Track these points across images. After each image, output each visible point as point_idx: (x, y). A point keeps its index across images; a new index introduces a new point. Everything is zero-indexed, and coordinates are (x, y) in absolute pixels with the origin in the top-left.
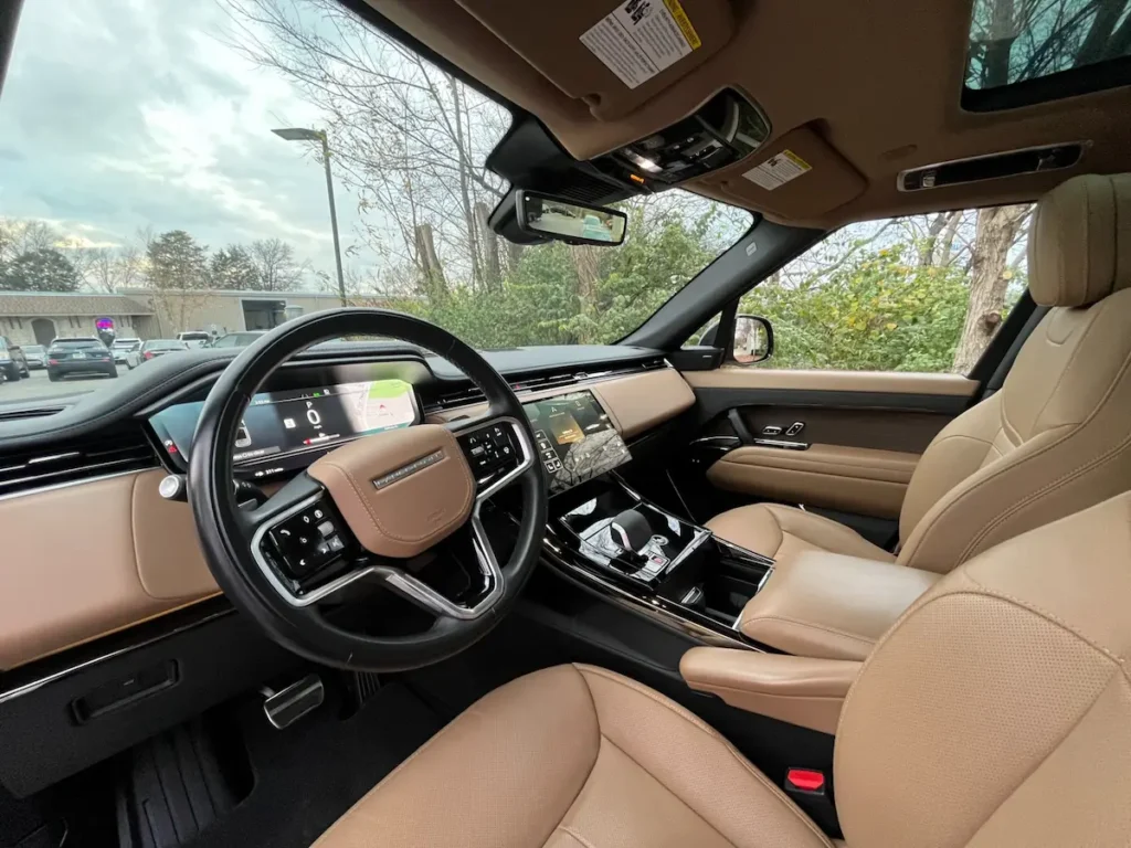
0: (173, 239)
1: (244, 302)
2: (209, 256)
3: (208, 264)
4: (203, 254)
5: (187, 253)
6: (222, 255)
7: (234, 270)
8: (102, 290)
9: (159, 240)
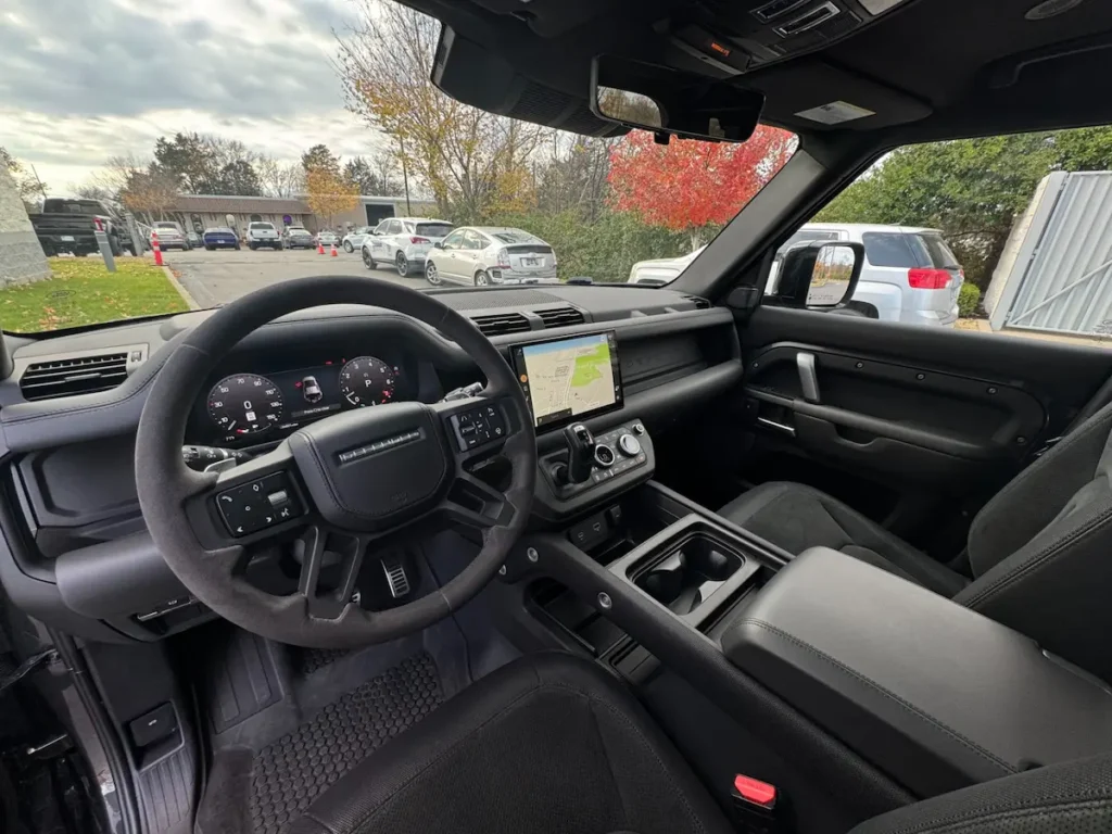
0: (317, 151)
1: (367, 206)
2: (343, 164)
3: (341, 172)
4: (339, 163)
5: (326, 163)
6: (351, 165)
7: (359, 177)
8: (275, 194)
9: (308, 153)
